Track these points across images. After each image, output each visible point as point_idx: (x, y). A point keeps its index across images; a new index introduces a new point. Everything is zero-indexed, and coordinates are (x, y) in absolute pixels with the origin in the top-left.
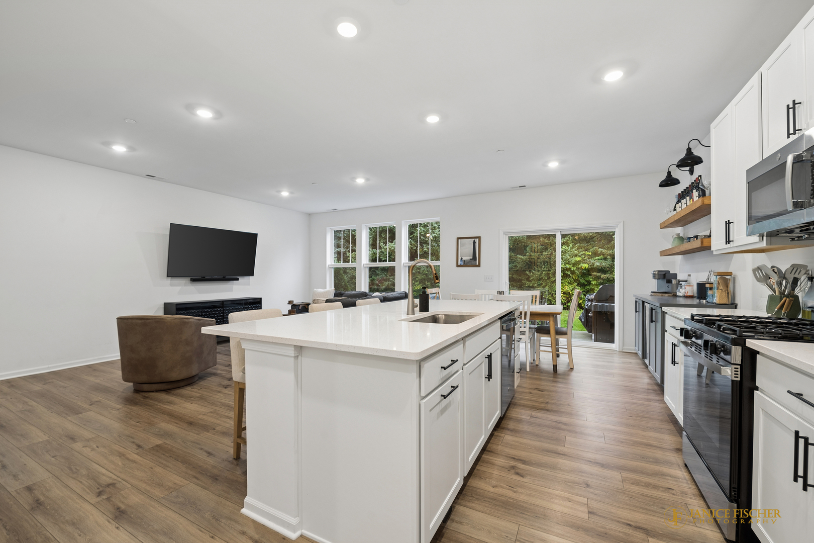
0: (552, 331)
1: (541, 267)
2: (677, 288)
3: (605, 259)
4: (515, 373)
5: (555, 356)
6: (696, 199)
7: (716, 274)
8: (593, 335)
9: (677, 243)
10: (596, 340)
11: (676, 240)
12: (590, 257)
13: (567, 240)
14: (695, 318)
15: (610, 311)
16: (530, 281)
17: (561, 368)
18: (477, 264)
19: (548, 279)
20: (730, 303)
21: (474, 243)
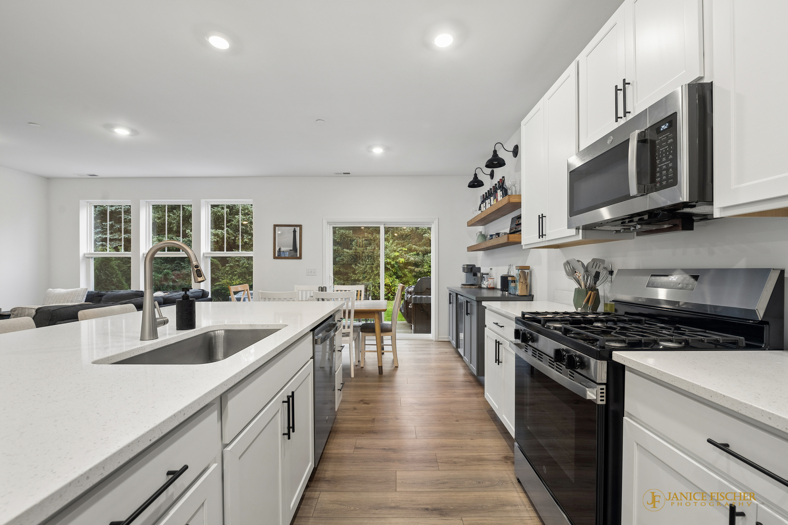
0: (378, 329)
1: (366, 261)
2: (482, 281)
3: (418, 254)
4: (336, 391)
5: (380, 354)
6: (500, 198)
7: (518, 268)
8: (413, 326)
9: (480, 240)
10: (416, 332)
11: (480, 237)
12: (406, 252)
13: (388, 236)
14: (526, 316)
15: (427, 303)
16: (355, 274)
17: (386, 368)
18: (298, 256)
19: (372, 272)
20: (528, 294)
21: (295, 232)
